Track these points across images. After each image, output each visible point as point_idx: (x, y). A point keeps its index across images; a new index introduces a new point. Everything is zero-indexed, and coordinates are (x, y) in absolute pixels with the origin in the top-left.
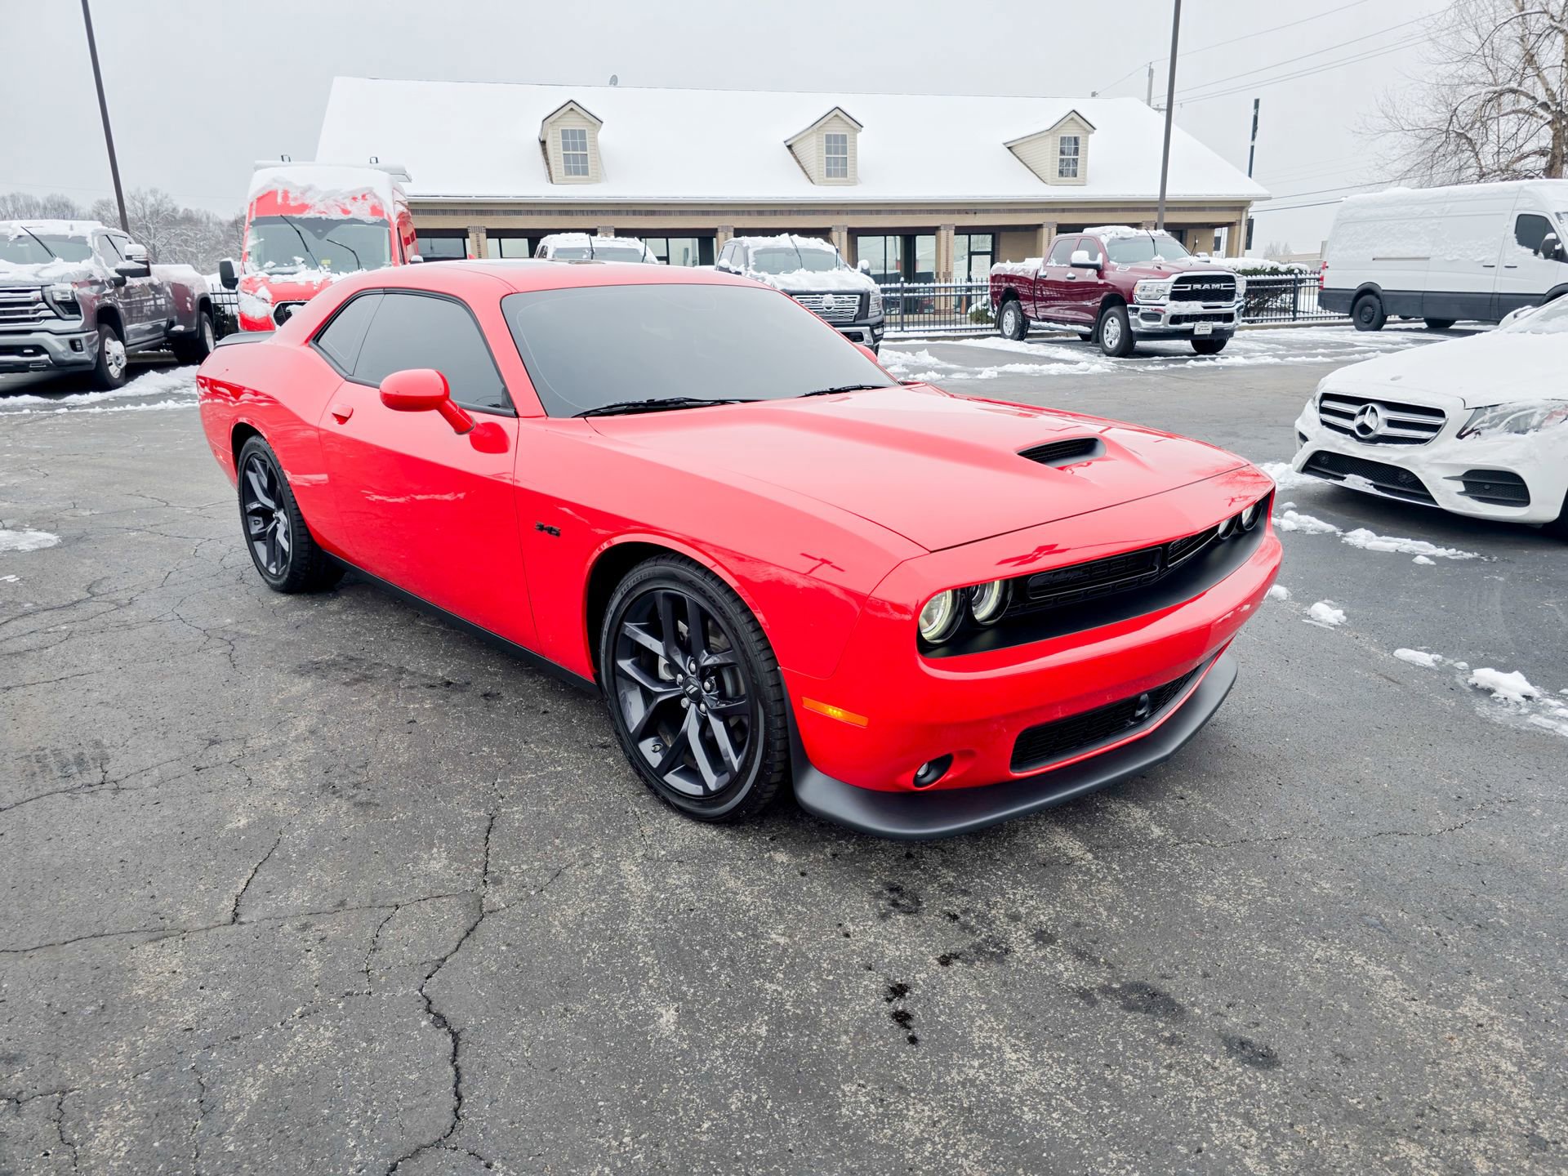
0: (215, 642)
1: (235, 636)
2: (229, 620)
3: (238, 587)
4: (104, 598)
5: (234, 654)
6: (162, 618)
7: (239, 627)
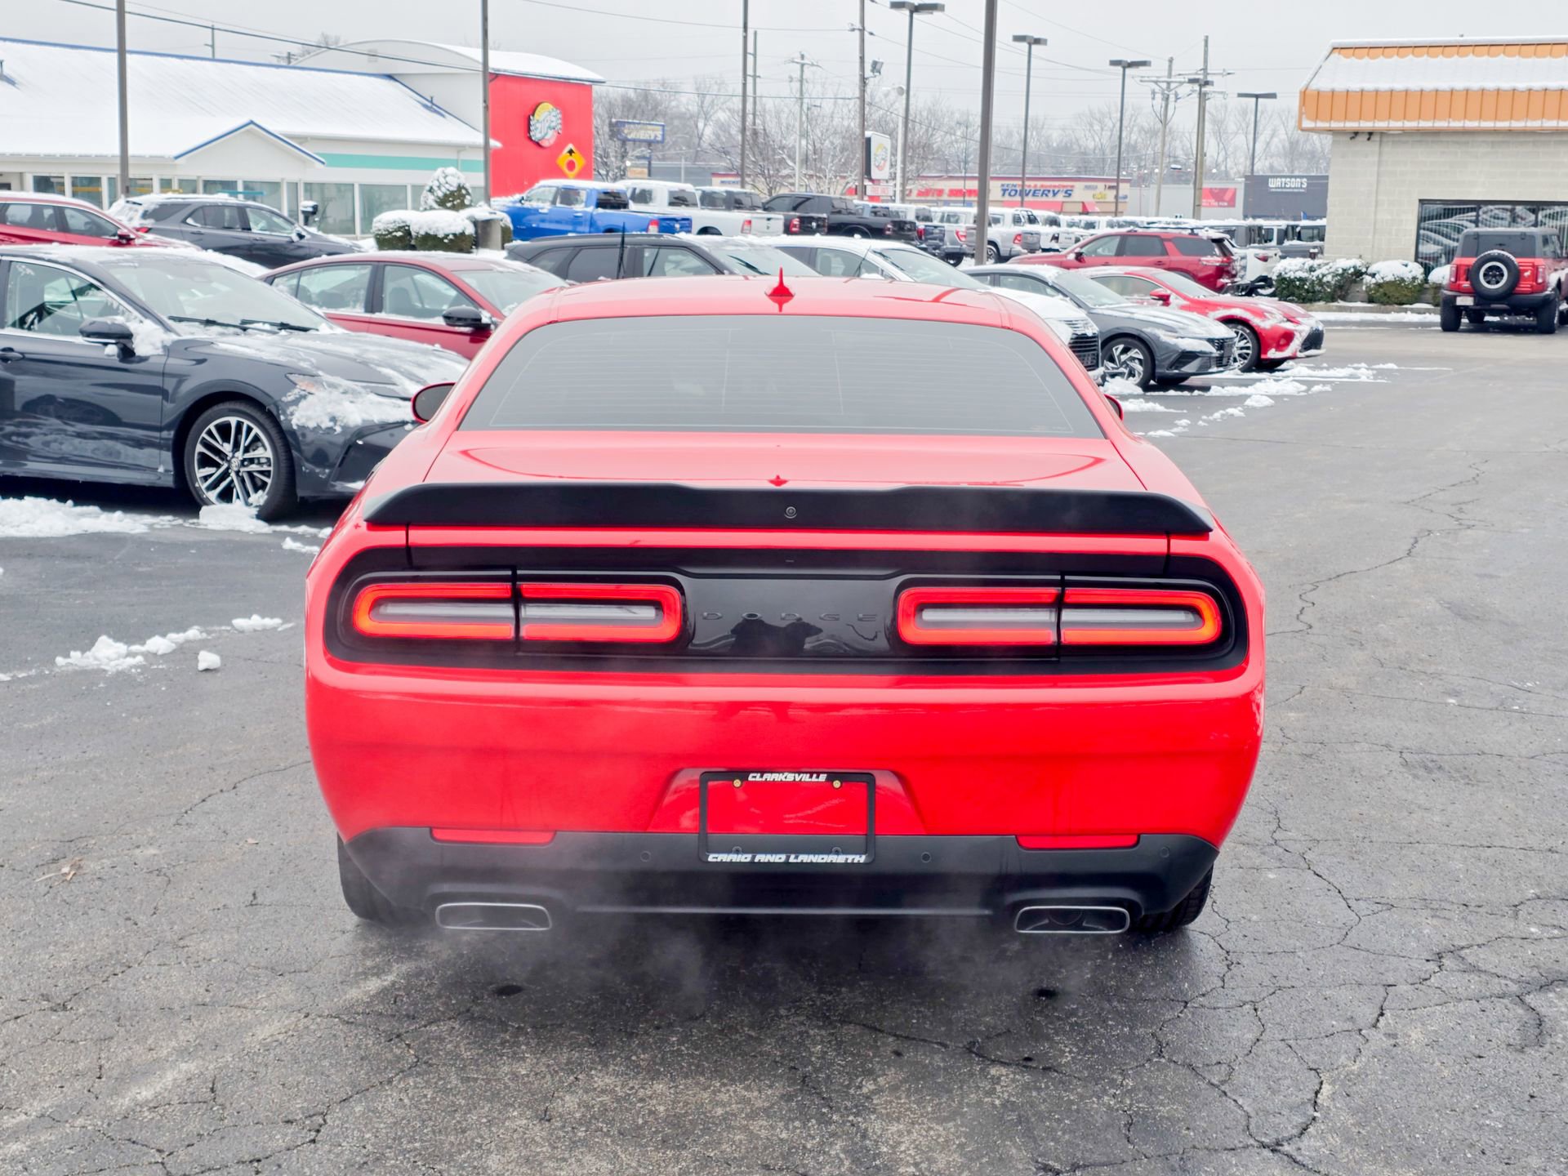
0: (1296, 848)
1: (1267, 849)
2: (1271, 876)
3: (1242, 943)
4: (1497, 986)
5: (1274, 827)
6: (1376, 908)
7: (1257, 862)
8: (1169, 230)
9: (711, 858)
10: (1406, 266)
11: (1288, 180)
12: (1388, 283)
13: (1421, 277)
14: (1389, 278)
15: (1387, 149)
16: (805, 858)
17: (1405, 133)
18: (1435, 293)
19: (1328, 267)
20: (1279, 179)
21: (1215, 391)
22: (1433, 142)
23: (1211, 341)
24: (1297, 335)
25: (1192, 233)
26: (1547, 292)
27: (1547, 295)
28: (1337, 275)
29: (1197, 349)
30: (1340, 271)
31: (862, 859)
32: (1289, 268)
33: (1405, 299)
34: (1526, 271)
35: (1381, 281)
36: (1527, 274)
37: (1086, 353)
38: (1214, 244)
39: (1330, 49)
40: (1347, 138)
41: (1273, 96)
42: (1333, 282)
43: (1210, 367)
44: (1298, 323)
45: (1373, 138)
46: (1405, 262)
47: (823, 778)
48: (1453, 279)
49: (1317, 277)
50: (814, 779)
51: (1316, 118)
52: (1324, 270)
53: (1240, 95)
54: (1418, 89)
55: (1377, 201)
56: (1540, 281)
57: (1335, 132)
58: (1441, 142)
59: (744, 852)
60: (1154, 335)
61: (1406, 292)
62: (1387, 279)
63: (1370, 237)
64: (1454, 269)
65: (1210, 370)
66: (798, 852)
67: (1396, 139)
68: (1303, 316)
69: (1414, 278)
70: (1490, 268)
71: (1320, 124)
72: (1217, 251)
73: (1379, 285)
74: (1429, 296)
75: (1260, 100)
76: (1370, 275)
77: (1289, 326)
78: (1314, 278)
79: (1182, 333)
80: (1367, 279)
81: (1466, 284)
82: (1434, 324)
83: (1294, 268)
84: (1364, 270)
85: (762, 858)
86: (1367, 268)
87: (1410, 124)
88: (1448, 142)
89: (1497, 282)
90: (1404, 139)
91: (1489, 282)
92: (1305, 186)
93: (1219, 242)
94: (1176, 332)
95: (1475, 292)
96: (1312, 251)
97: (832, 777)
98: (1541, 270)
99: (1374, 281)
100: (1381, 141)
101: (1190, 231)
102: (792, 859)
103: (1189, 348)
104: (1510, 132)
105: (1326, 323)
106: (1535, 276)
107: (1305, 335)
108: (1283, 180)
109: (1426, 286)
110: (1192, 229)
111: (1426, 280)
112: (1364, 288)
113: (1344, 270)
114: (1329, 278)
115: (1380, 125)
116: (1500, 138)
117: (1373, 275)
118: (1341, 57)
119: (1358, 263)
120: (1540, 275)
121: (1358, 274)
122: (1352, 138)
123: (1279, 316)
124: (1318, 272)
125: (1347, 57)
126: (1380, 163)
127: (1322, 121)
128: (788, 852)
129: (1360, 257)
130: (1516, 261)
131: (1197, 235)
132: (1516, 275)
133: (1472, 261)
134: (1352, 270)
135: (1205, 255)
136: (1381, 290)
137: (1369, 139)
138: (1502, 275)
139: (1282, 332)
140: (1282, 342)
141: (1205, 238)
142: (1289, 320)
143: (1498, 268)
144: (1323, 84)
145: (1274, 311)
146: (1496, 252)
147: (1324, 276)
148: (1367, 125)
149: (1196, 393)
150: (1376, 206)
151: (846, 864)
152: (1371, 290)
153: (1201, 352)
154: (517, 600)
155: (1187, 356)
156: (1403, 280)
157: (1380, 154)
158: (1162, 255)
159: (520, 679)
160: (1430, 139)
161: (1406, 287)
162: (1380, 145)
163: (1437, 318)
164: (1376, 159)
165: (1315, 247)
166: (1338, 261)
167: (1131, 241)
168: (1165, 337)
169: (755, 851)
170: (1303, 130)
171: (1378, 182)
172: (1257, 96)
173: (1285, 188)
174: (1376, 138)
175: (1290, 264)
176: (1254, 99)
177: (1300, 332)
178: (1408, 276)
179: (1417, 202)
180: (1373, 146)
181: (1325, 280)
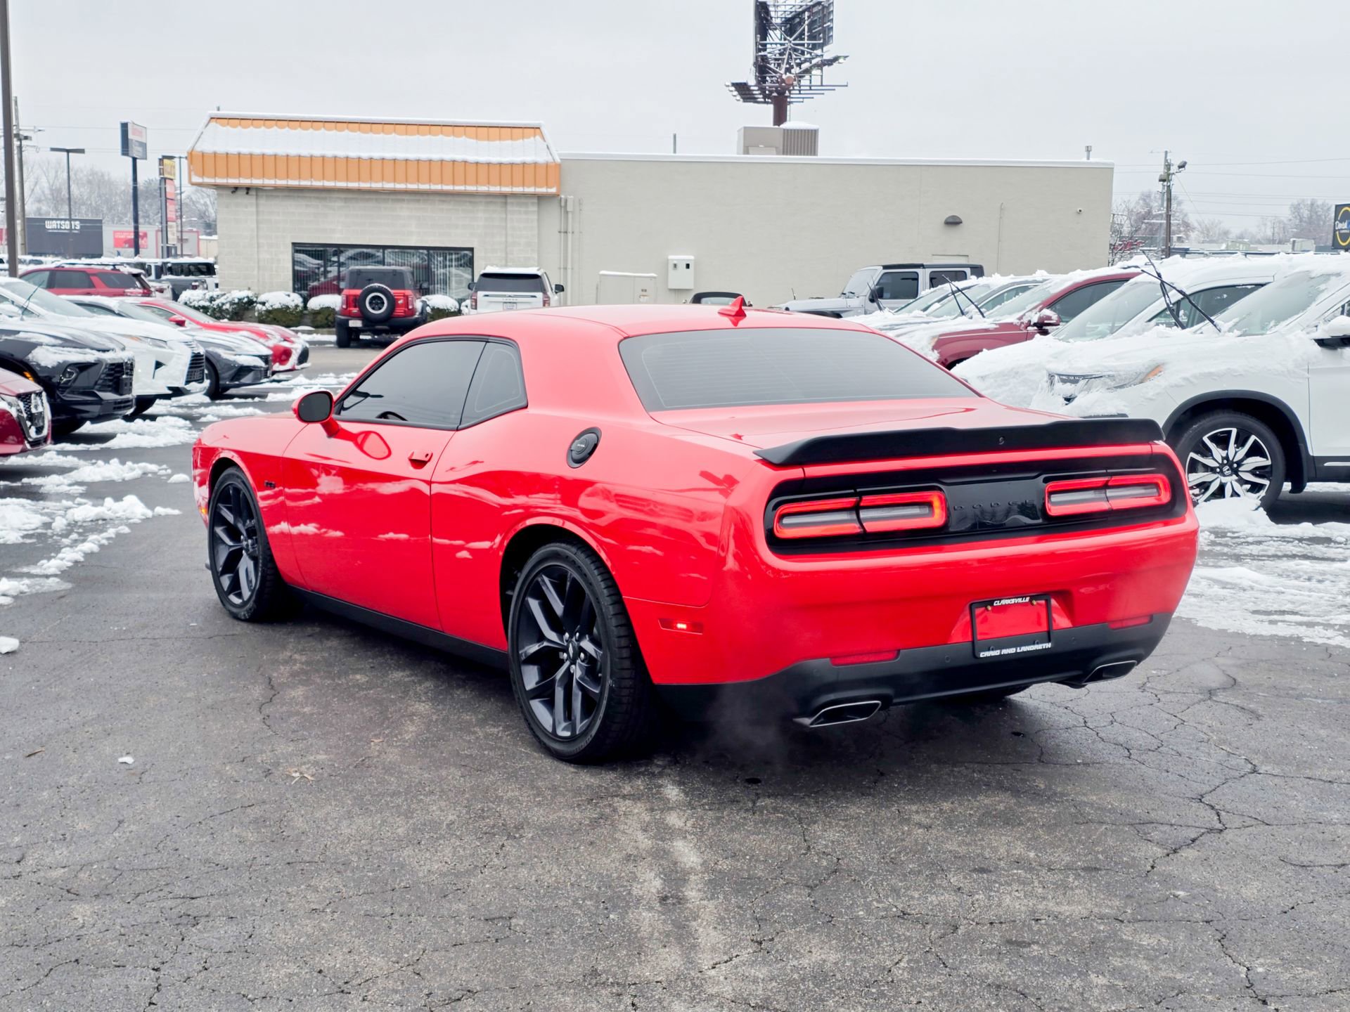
8: (92, 266)
9: (983, 655)
10: (289, 296)
11: (63, 222)
12: (277, 310)
13: (301, 305)
14: (277, 306)
15: (262, 201)
16: (1024, 649)
17: (277, 189)
18: (314, 318)
19: (225, 297)
20: (54, 222)
21: (271, 397)
22: (299, 197)
23: (260, 357)
24: (294, 352)
25: (114, 269)
26: (416, 316)
27: (417, 318)
28: (235, 304)
29: (252, 364)
30: (236, 301)
31: (1049, 645)
32: (192, 298)
33: (291, 323)
34: (400, 299)
35: (271, 308)
36: (400, 302)
37: (196, 369)
38: (134, 279)
39: (208, 119)
40: (229, 192)
41: (82, 151)
42: (230, 310)
43: (261, 379)
44: (292, 342)
45: (250, 193)
46: (288, 293)
47: (1028, 599)
48: (344, 307)
49: (218, 305)
50: (1024, 601)
51: (203, 175)
52: (222, 300)
53: (53, 149)
54: (284, 154)
55: (258, 244)
56: (410, 307)
57: (217, 187)
58: (305, 197)
59: (996, 649)
60: (216, 353)
61: (291, 317)
62: (276, 307)
63: (255, 272)
64: (345, 298)
65: (262, 381)
66: (1021, 646)
67: (269, 194)
68: (294, 337)
69: (297, 306)
70: (374, 298)
71: (207, 180)
72: (138, 284)
73: (268, 312)
74: (307, 320)
75: (70, 154)
76: (260, 303)
77: (286, 344)
78: (215, 307)
79: (238, 351)
80: (259, 307)
81: (355, 310)
82: (330, 343)
83: (197, 298)
84: (255, 299)
85: (1005, 651)
86: (257, 297)
87: (281, 182)
88: (310, 197)
89: (380, 309)
90: (274, 194)
91: (373, 309)
92: (78, 228)
93: (137, 276)
94: (233, 350)
95: (363, 316)
96: (194, 284)
97: (1032, 598)
98: (410, 299)
99: (264, 308)
100: (257, 195)
101: (112, 267)
102: (1018, 651)
103: (246, 364)
104: (360, 191)
105: (311, 343)
106: (406, 304)
107: (299, 351)
108: (59, 222)
109: (305, 312)
110: (114, 265)
111: (305, 307)
112: (256, 314)
113: (240, 300)
114: (227, 306)
115: (257, 182)
116: (350, 196)
117: (263, 304)
118: (218, 126)
119: (250, 294)
120: (410, 303)
121: (251, 302)
122: (233, 192)
123: (278, 337)
124: (217, 302)
125: (223, 125)
126: (258, 212)
127: (208, 177)
128: (1016, 646)
129: (249, 289)
130: (392, 292)
131: (119, 270)
132: (393, 302)
133: (358, 292)
134: (246, 300)
135: (129, 287)
136: (271, 316)
137: (247, 193)
138: (383, 303)
139: (282, 349)
140: (284, 357)
141: (126, 273)
142: (285, 340)
143: (379, 298)
144: (207, 146)
145: (273, 333)
146: (376, 285)
147: (223, 304)
148: (245, 181)
149: (257, 399)
150: (258, 247)
151: (1043, 649)
152: (262, 316)
153: (255, 367)
154: (856, 509)
155: (243, 370)
156: (288, 307)
157: (257, 205)
158: (90, 287)
159: (861, 557)
160: (296, 194)
161: (291, 313)
162: (257, 199)
163: (333, 338)
164: (254, 209)
165: (196, 281)
166: (232, 292)
167: (58, 274)
168: (225, 355)
169: (1001, 648)
170: (193, 184)
171: (258, 228)
172: (68, 151)
173: (61, 229)
174: (253, 193)
175: (192, 295)
176: (65, 154)
177: (296, 349)
178: (292, 305)
179: (291, 245)
180: (250, 200)
181: (224, 307)
